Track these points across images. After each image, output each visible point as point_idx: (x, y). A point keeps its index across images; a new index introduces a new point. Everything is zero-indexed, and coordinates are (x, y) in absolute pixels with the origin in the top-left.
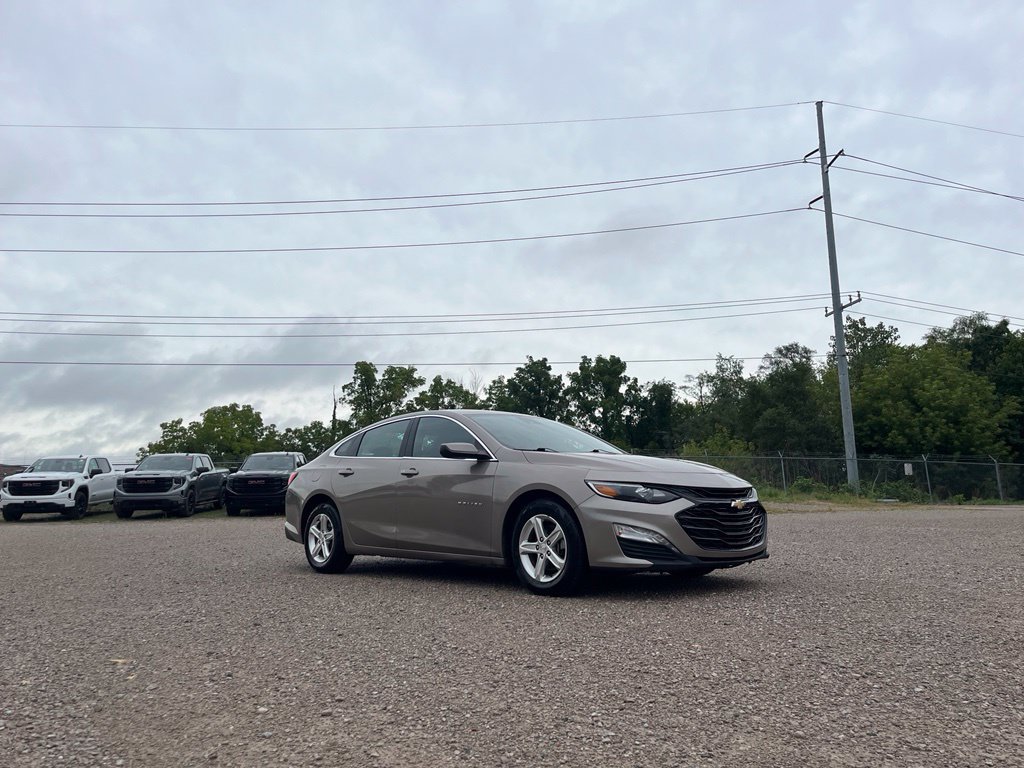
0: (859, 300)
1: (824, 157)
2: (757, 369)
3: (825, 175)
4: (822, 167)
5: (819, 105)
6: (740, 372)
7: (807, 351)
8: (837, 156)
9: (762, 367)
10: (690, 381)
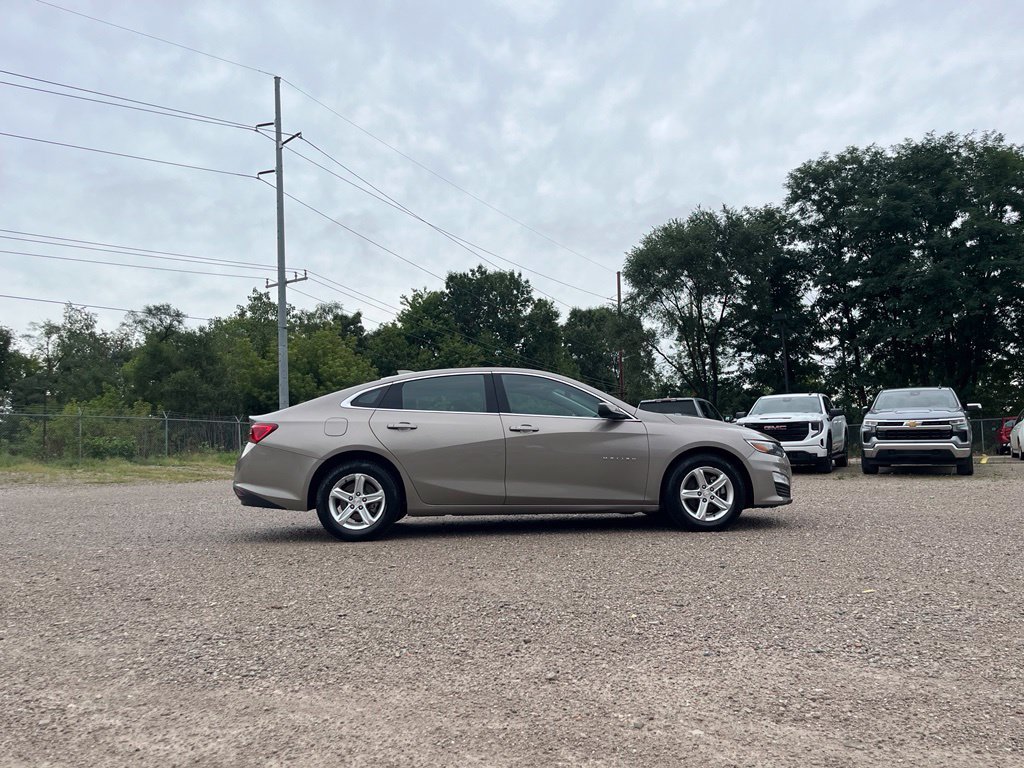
0: (306, 278)
1: (279, 133)
2: (118, 326)
3: (279, 151)
4: (277, 142)
5: (277, 80)
6: (92, 326)
7: (178, 315)
8: (294, 137)
9: (124, 324)
10: (36, 329)
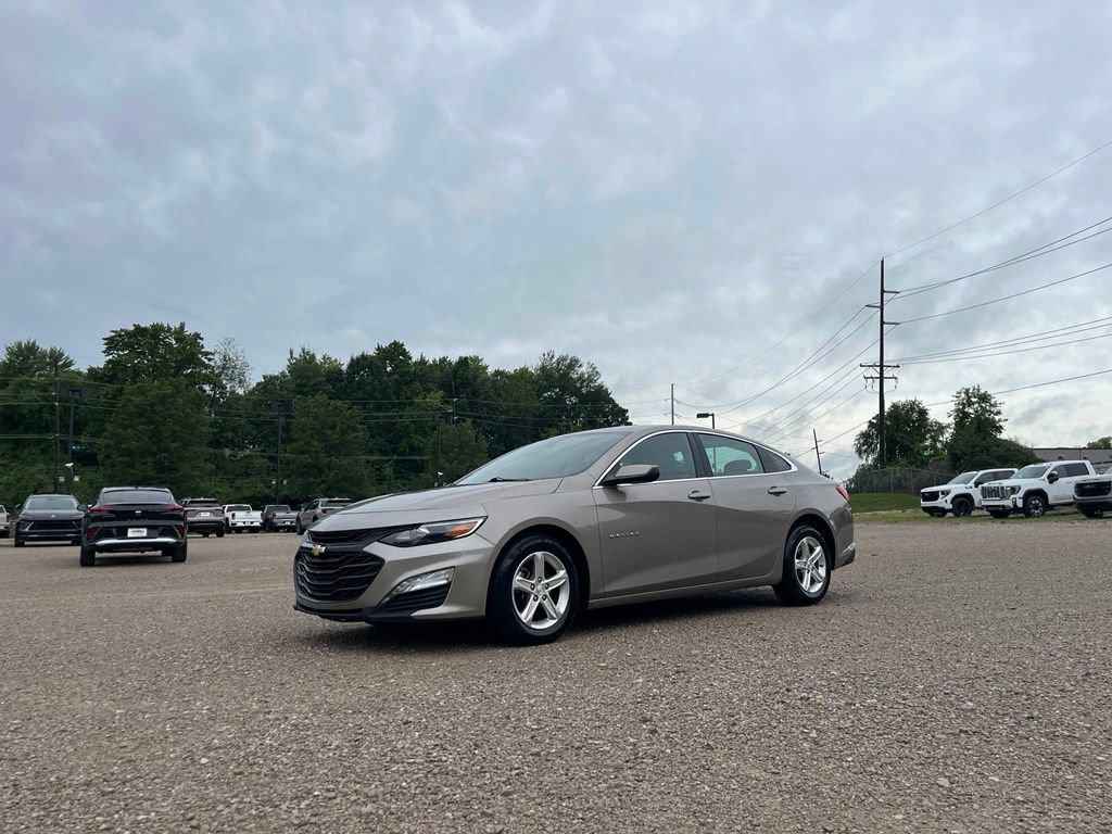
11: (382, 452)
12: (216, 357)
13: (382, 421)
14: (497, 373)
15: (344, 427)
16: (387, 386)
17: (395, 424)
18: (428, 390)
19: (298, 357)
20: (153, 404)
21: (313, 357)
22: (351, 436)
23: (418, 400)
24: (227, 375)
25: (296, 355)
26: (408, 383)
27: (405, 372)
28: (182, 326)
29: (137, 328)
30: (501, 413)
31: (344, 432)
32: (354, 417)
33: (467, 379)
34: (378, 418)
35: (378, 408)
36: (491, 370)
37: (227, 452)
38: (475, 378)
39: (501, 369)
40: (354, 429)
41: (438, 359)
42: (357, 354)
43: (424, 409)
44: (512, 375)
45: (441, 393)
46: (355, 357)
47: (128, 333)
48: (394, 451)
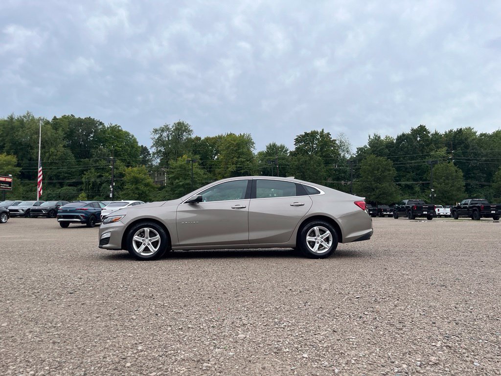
11: (414, 180)
12: (337, 142)
13: (413, 165)
14: (482, 135)
15: (383, 169)
16: (416, 148)
17: (421, 165)
18: (438, 148)
19: (372, 138)
20: (302, 165)
21: (379, 137)
22: (387, 173)
23: (432, 153)
24: (341, 149)
25: (372, 137)
26: (427, 145)
27: (426, 140)
28: (323, 130)
29: (306, 133)
30: (482, 157)
31: (383, 172)
32: (389, 164)
33: (461, 140)
34: (411, 163)
35: (412, 159)
36: (478, 134)
37: (343, 182)
38: (466, 139)
39: (484, 132)
40: (389, 170)
41: (447, 131)
42: (400, 134)
43: (435, 157)
44: (490, 136)
45: (446, 148)
46: (399, 136)
47: (302, 136)
48: (421, 179)
